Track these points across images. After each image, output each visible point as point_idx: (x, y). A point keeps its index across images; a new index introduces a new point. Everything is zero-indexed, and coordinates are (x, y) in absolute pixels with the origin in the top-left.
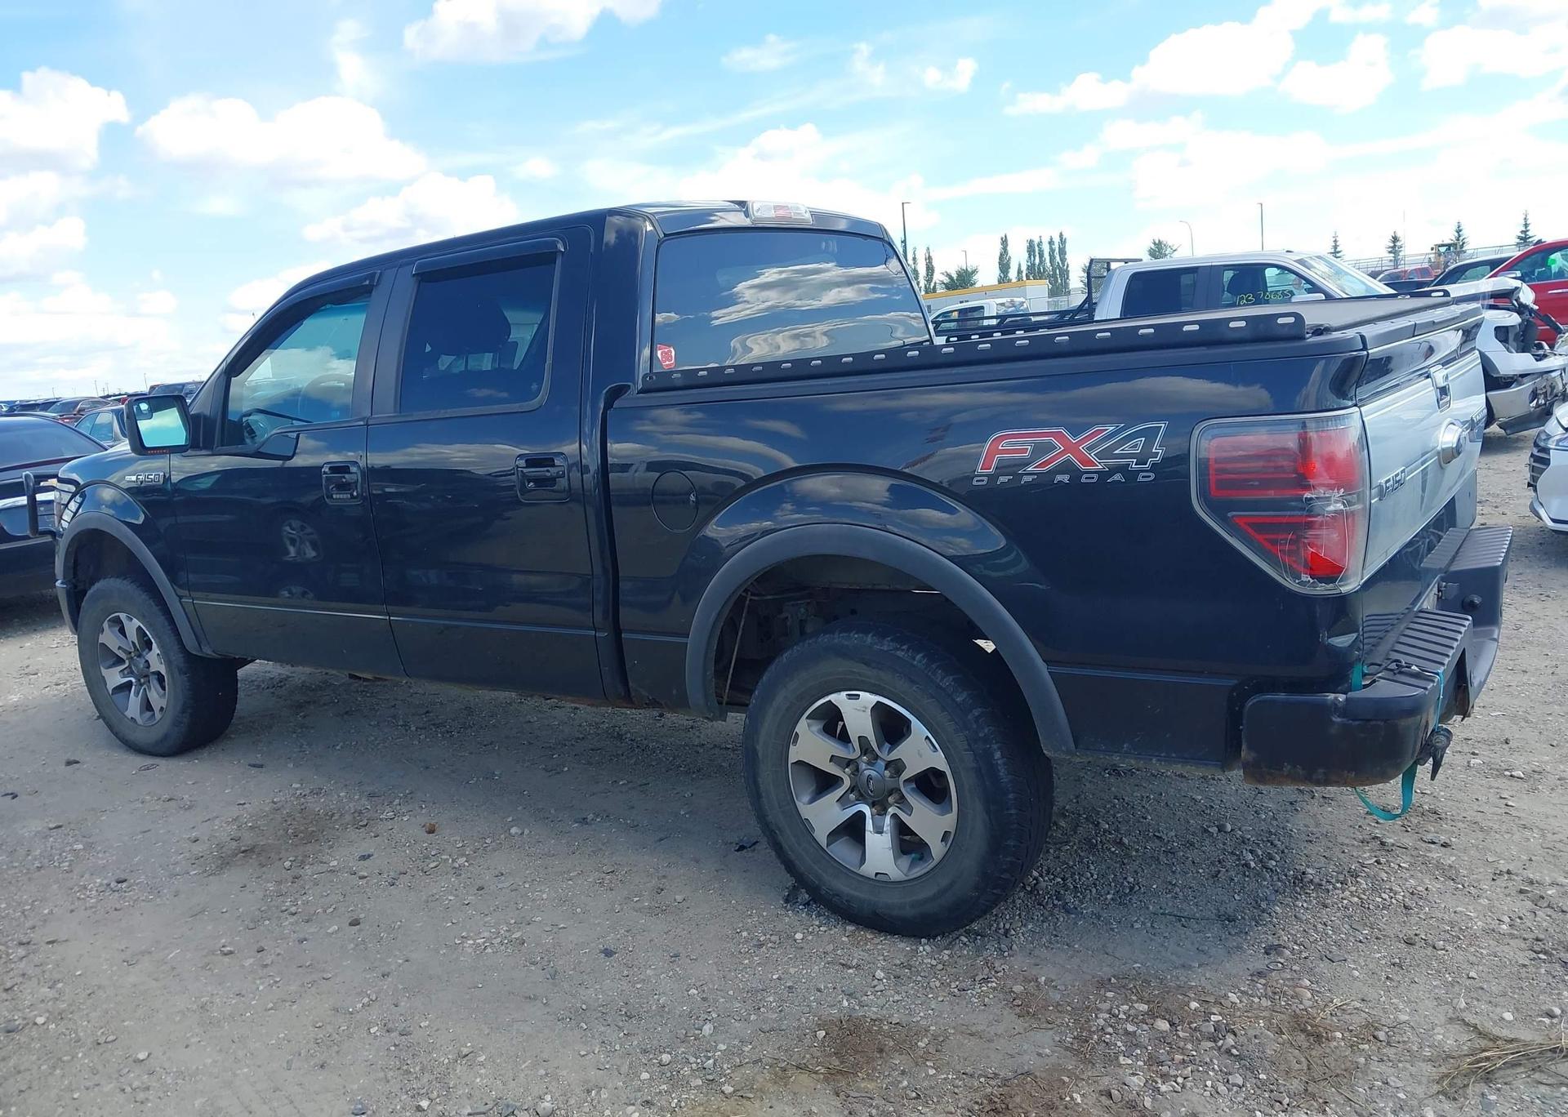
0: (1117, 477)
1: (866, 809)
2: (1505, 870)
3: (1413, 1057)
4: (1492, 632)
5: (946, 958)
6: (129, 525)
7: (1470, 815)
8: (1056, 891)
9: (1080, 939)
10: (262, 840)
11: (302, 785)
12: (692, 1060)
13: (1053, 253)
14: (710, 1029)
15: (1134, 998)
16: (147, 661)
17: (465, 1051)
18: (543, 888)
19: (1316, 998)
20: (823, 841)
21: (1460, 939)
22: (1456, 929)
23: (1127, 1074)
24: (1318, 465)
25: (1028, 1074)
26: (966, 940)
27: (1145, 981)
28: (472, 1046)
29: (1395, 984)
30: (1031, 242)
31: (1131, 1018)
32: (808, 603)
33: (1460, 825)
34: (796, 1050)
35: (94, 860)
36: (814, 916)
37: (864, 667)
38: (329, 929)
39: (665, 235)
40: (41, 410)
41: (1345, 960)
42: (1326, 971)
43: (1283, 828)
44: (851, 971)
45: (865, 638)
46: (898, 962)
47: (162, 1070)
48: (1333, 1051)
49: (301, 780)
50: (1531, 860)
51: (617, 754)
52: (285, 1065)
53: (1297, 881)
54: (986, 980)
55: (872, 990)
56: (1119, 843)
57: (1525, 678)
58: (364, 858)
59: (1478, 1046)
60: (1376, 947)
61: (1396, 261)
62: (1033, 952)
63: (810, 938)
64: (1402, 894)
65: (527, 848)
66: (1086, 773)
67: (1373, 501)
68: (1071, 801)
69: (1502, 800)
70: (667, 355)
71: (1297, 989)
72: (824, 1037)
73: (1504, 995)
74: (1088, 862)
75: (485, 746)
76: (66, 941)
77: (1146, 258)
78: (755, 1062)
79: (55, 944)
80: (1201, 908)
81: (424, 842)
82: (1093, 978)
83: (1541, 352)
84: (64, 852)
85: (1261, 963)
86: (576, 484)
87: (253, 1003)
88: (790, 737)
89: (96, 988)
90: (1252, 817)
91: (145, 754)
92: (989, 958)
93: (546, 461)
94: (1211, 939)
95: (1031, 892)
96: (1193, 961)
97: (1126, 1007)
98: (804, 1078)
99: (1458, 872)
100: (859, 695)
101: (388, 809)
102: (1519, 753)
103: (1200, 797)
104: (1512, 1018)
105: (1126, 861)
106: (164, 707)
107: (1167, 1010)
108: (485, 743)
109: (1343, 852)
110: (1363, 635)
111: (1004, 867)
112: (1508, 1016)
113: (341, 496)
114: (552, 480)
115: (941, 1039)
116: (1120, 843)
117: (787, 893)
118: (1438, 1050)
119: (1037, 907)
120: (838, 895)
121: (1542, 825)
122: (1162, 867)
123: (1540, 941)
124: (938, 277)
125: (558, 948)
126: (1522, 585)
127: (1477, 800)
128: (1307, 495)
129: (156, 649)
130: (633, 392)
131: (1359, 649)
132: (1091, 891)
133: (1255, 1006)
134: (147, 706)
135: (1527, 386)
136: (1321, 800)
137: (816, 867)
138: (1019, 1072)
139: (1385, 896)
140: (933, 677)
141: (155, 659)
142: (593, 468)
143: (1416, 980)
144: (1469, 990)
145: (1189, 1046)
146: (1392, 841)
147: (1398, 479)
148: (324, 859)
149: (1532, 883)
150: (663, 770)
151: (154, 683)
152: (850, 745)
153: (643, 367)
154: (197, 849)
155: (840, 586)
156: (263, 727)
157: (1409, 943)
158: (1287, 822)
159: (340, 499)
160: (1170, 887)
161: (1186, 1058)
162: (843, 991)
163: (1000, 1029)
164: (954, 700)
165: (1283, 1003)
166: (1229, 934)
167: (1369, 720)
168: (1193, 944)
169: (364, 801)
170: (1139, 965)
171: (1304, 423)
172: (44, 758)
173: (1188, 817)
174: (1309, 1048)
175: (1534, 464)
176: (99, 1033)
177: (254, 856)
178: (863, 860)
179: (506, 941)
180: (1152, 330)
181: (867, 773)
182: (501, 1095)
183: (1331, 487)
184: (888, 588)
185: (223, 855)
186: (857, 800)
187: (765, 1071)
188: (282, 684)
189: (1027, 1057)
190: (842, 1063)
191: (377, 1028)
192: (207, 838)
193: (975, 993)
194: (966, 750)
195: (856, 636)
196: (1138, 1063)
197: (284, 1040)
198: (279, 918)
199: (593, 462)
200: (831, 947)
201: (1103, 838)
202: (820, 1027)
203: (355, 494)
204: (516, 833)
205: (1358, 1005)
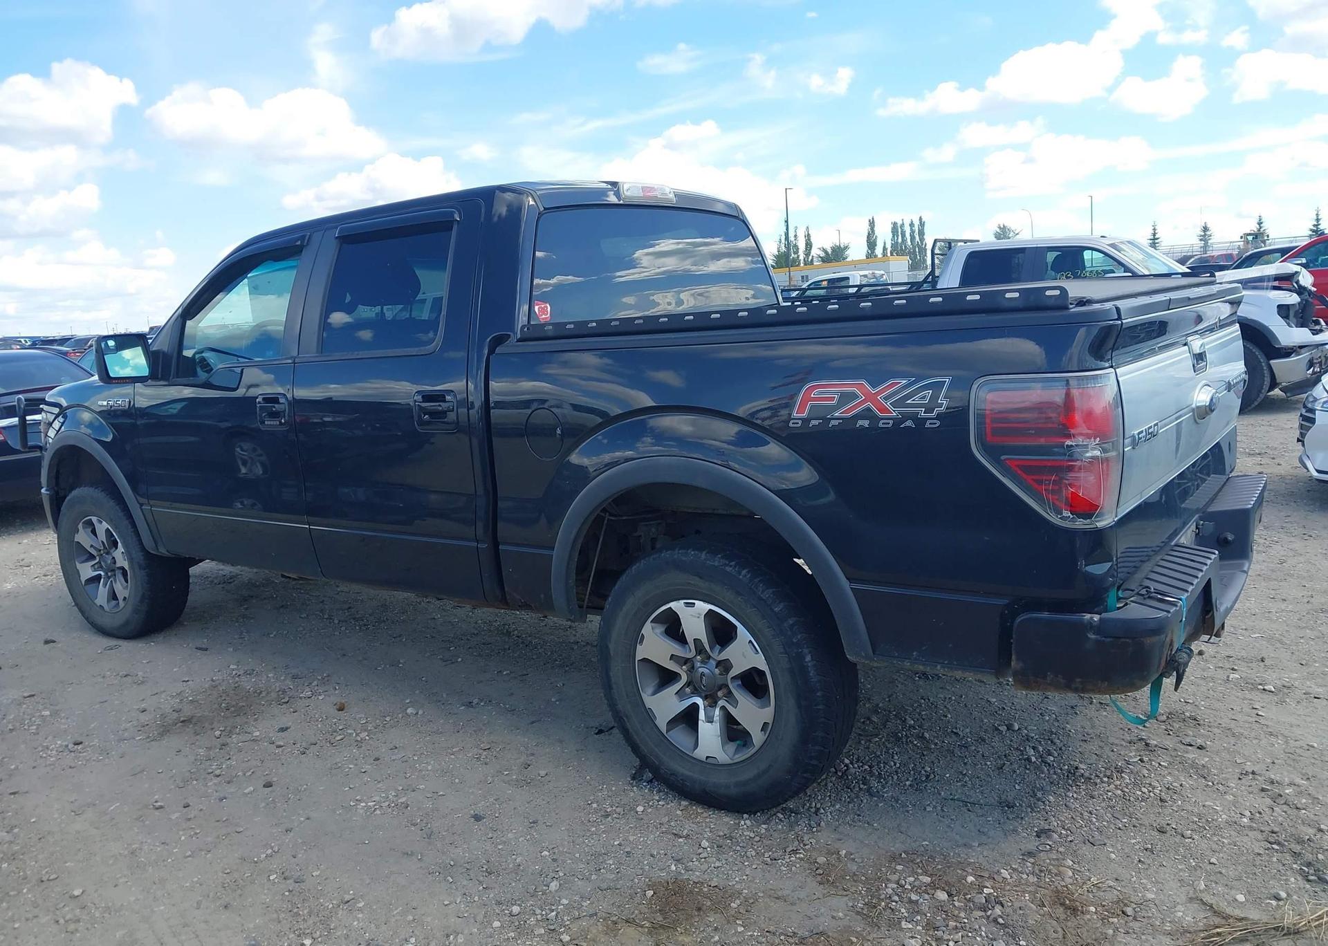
0: (909, 423)
1: (699, 701)
2: (1250, 771)
3: (1155, 930)
4: (1243, 565)
5: (763, 831)
6: (99, 441)
7: (1225, 722)
8: (863, 777)
9: (879, 820)
10: (199, 712)
11: (238, 666)
12: (538, 911)
13: (913, 234)
14: (556, 886)
15: (920, 871)
16: (114, 558)
17: (347, 898)
18: (429, 761)
19: (1077, 876)
20: (663, 728)
21: (1205, 829)
22: (1203, 820)
23: (907, 937)
24: (1078, 417)
25: (822, 934)
26: (782, 816)
27: (931, 857)
28: (354, 894)
29: (1146, 866)
30: (895, 224)
31: (915, 889)
32: (659, 524)
33: (1216, 730)
34: (627, 906)
35: (57, 725)
36: (655, 792)
37: (697, 579)
38: (246, 789)
39: (545, 209)
40: (58, 345)
41: (1104, 844)
42: (1087, 853)
43: (1063, 729)
44: (681, 840)
45: (700, 554)
46: (722, 834)
47: (92, 905)
48: (1086, 923)
49: (238, 662)
50: (1273, 763)
51: (505, 649)
52: (195, 905)
53: (1070, 775)
54: (795, 852)
55: (698, 857)
56: (921, 737)
57: (1283, 606)
58: (283, 730)
59: (1212, 923)
60: (1132, 834)
61: (1205, 247)
62: (837, 829)
63: (650, 810)
64: (1159, 788)
65: (419, 726)
66: (899, 676)
67: (1126, 450)
68: (884, 699)
69: (1254, 710)
70: (543, 311)
71: (1061, 868)
72: (653, 896)
73: (1240, 879)
74: (893, 753)
75: (394, 638)
76: (27, 792)
77: (993, 239)
78: (591, 916)
79: (16, 795)
80: (986, 795)
81: (334, 718)
82: (887, 852)
83: (1318, 327)
84: (34, 717)
85: (1032, 845)
86: (463, 418)
87: (175, 851)
88: (637, 638)
89: (46, 833)
90: (1038, 719)
91: (110, 636)
92: (800, 833)
93: (439, 397)
94: (992, 822)
95: (841, 777)
96: (974, 842)
97: (912, 879)
98: (631, 931)
99: (1209, 771)
100: (694, 604)
101: (308, 689)
102: (1273, 670)
103: (995, 700)
104: (1244, 900)
105: (925, 753)
106: (127, 597)
107: (947, 883)
108: (395, 636)
109: (1112, 751)
110: (1117, 565)
111: (813, 754)
112: (1241, 898)
113: (272, 423)
114: (443, 414)
115: (751, 901)
116: (923, 737)
117: (634, 772)
118: (1177, 925)
119: (845, 790)
120: (673, 774)
121: (1286, 733)
122: (955, 759)
123: (1275, 833)
124: (815, 252)
125: (436, 812)
126: (1289, 525)
127: (1232, 709)
128: (1068, 442)
129: (121, 548)
130: (513, 340)
131: (1113, 576)
132: (892, 777)
133: (1023, 882)
134: (113, 596)
135: (1305, 355)
136: (1098, 705)
137: (656, 749)
138: (814, 932)
139: (1145, 790)
140: (755, 589)
141: (119, 555)
142: (477, 404)
143: (1164, 863)
144: (1208, 874)
145: (962, 915)
146: (1155, 742)
147: (1150, 431)
148: (249, 730)
149: (1272, 783)
150: (542, 663)
151: (119, 576)
152: (687, 646)
153: (522, 319)
154: (144, 718)
155: (686, 510)
156: (209, 617)
157: (1162, 831)
158: (1067, 723)
159: (270, 425)
160: (961, 777)
161: (958, 924)
162: (672, 857)
163: (802, 894)
164: (772, 610)
165: (1047, 880)
166: (1008, 818)
167: (1120, 638)
168: (975, 826)
169: (289, 682)
170: (927, 843)
171: (1068, 381)
172: (26, 637)
173: (983, 716)
174: (1066, 920)
175: (1303, 423)
176: (44, 872)
177: (191, 726)
178: (696, 745)
179: (393, 805)
180: (940, 299)
181: (701, 670)
182: (373, 937)
183: (1088, 436)
184: (725, 512)
185: (165, 724)
186: (692, 693)
187: (599, 924)
188: (232, 580)
189: (822, 919)
190: (664, 919)
191: (275, 876)
192: (153, 709)
193: (784, 862)
194: (781, 653)
195: (692, 553)
196: (918, 928)
197: (197, 884)
198: (205, 779)
199: (477, 400)
200: (667, 819)
201: (908, 733)
202: (650, 887)
203: (283, 421)
204: (412, 713)
205: (1111, 883)
